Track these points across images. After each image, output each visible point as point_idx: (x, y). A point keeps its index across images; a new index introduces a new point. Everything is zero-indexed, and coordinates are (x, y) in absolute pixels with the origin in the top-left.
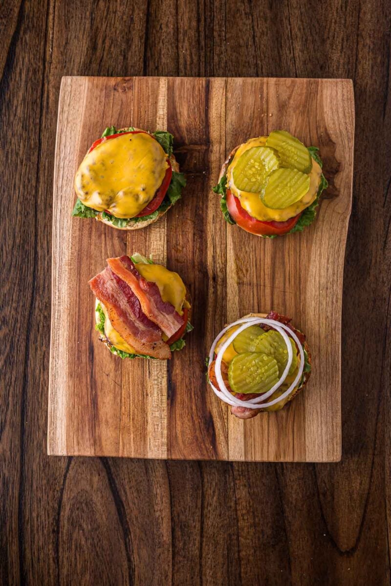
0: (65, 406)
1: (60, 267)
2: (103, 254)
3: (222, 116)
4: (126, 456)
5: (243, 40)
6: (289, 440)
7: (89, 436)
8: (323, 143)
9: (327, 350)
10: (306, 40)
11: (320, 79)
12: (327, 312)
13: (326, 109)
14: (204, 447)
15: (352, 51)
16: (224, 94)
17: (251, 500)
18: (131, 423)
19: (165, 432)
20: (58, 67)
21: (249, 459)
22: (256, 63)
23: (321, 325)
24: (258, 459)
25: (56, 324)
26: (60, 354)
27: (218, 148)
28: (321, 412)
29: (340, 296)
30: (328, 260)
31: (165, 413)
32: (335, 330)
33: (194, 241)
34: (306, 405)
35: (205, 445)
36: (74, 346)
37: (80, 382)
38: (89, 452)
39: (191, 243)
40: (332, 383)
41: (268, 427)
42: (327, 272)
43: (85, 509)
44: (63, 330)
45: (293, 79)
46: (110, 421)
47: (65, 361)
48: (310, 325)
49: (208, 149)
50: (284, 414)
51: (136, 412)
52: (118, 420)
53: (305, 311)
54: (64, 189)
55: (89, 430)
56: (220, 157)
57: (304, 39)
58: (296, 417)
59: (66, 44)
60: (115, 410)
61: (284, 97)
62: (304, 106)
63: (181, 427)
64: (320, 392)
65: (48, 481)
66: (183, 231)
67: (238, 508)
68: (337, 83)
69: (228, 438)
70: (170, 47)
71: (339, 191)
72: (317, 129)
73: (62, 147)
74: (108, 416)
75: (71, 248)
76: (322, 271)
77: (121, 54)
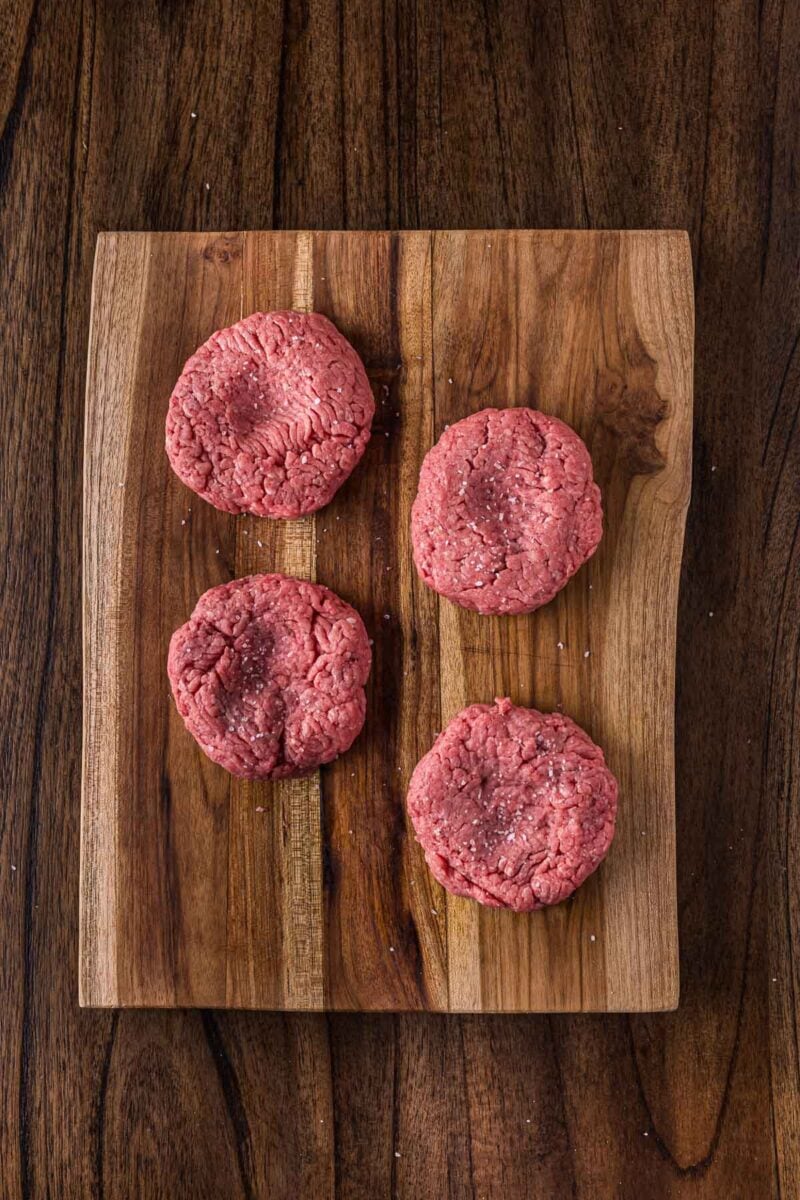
0: (113, 905)
1: (100, 621)
2: (187, 594)
3: (426, 308)
4: (240, 1005)
5: (476, 124)
6: (571, 967)
7: (164, 965)
8: (630, 361)
9: (646, 783)
10: (604, 126)
11: (622, 232)
12: (644, 704)
13: (637, 292)
14: (397, 984)
15: (697, 148)
16: (429, 264)
17: (495, 1064)
18: (250, 938)
19: (319, 956)
20: (99, 181)
21: (492, 1009)
22: (503, 172)
23: (633, 731)
24: (510, 1007)
25: (92, 738)
26: (102, 799)
27: (418, 374)
28: (637, 910)
29: (671, 673)
30: (645, 601)
31: (318, 917)
32: (661, 743)
33: (372, 564)
34: (606, 897)
35: (400, 979)
36: (130, 782)
37: (144, 857)
38: (164, 1000)
39: (365, 568)
40: (658, 850)
41: (530, 944)
42: (644, 623)
43: (156, 1083)
44: (107, 750)
45: (567, 231)
46: (207, 936)
47: (112, 815)
48: (610, 733)
49: (398, 376)
50: (561, 915)
51: (259, 916)
52: (224, 932)
53: (601, 702)
54: (106, 460)
55: (163, 954)
56: (422, 393)
57: (599, 125)
58: (585, 921)
59: (117, 132)
60: (216, 912)
61: (549, 268)
62: (592, 286)
63: (352, 945)
64: (633, 867)
65: (81, 1025)
66: (349, 545)
67: (469, 1081)
68: (656, 239)
69: (447, 965)
70: (327, 141)
71: (665, 459)
72: (618, 333)
73: (101, 376)
74: (203, 925)
75: (122, 582)
76: (633, 621)
77: (227, 155)
